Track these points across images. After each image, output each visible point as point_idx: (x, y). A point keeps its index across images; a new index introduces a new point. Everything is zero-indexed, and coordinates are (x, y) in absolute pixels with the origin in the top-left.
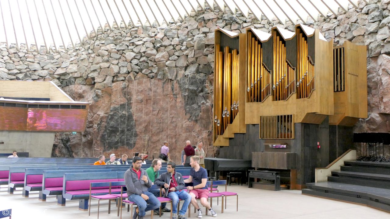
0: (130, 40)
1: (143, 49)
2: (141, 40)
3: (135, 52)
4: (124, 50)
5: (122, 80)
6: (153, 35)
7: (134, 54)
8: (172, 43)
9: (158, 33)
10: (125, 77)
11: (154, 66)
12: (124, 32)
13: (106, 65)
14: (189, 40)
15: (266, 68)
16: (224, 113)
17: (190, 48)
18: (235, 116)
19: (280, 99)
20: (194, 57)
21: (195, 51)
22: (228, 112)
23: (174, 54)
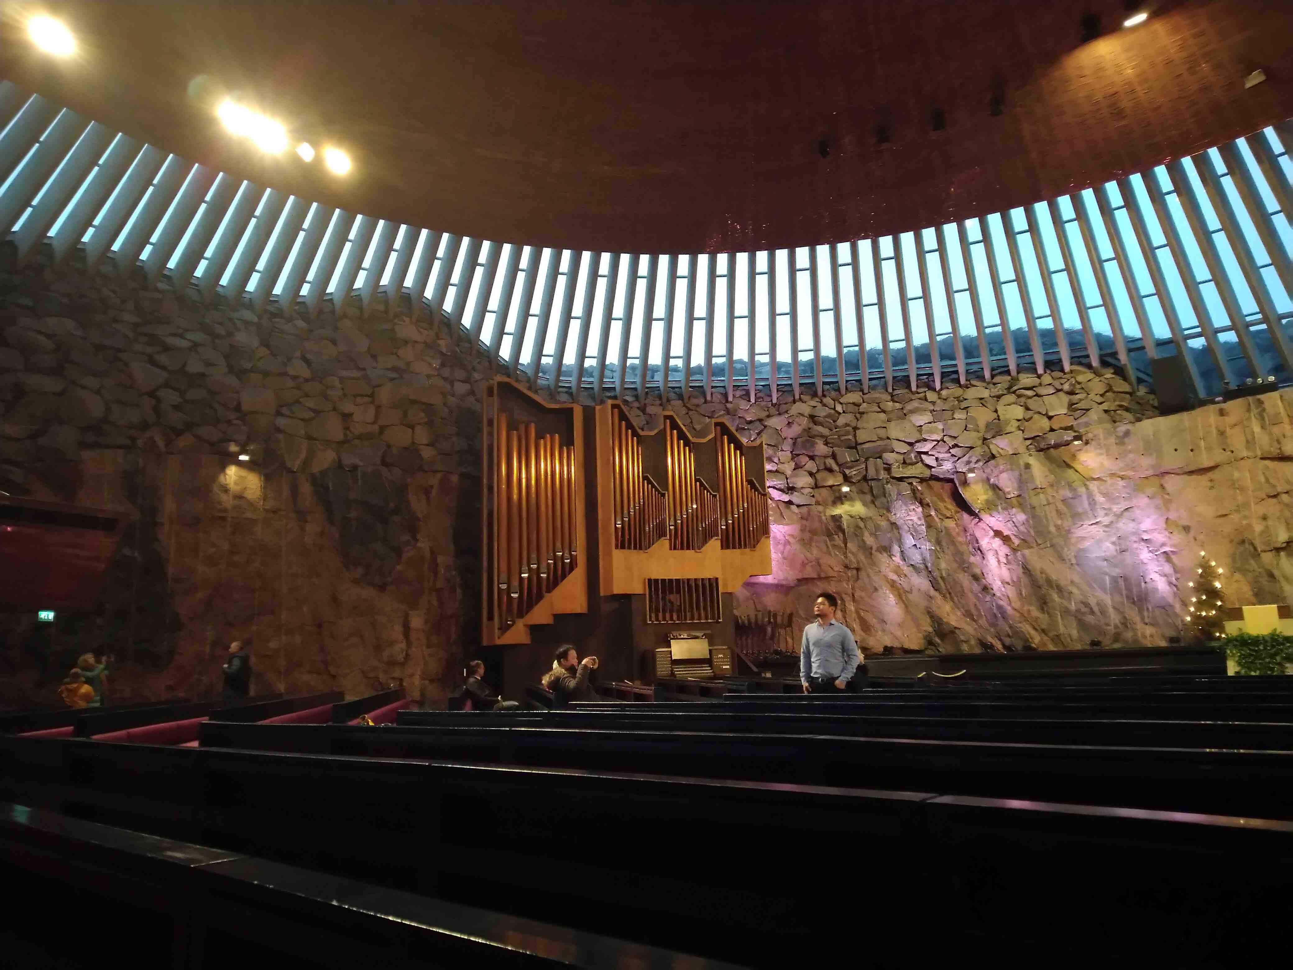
0: (136, 325)
1: (194, 367)
2: (181, 336)
3: (164, 368)
4: (120, 350)
5: (121, 447)
6: (220, 330)
7: (165, 375)
8: (291, 372)
9: (239, 330)
10: (133, 439)
11: (235, 422)
12: (114, 292)
13: (51, 384)
14: (345, 373)
15: (653, 486)
16: (525, 568)
17: (355, 396)
18: (564, 577)
19: (688, 548)
20: (374, 423)
21: (378, 408)
22: (543, 568)
23: (298, 402)
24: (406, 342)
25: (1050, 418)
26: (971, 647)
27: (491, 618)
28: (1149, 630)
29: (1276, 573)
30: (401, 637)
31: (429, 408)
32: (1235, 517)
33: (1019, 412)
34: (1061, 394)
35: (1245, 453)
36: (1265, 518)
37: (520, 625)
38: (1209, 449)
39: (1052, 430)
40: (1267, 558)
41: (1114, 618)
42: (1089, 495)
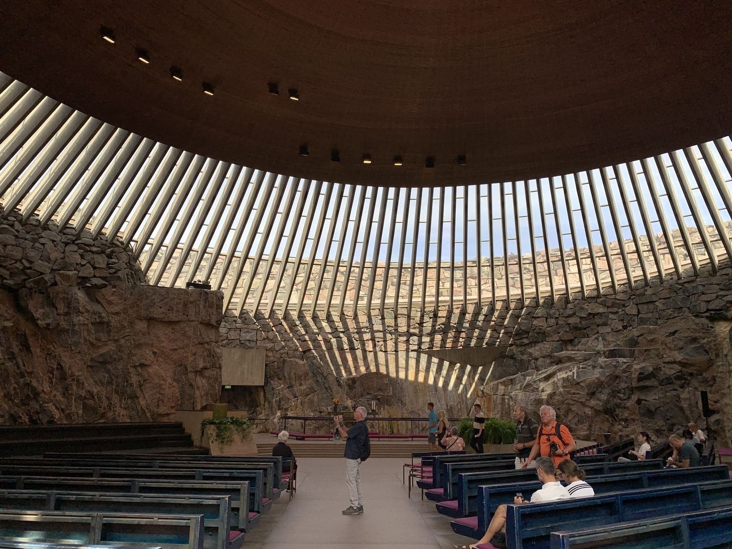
29: (194, 385)
32: (182, 351)
33: (78, 257)
34: (104, 255)
35: (194, 319)
36: (195, 354)
38: (178, 311)
42: (108, 323)
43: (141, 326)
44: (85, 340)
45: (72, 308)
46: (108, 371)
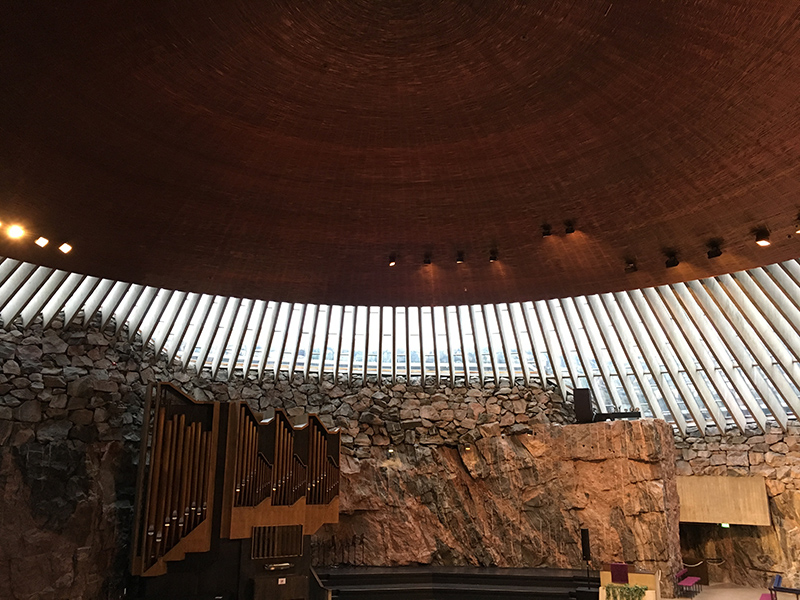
14: (46, 371)
15: (264, 461)
16: (168, 519)
17: (53, 388)
18: (195, 526)
19: (284, 504)
20: (65, 408)
21: (69, 397)
22: (182, 520)
23: (8, 393)
24: (95, 346)
25: (516, 415)
26: (460, 562)
27: (139, 554)
28: (563, 558)
29: (633, 531)
30: (71, 568)
31: (107, 395)
32: (613, 492)
33: (497, 408)
34: (523, 400)
35: (621, 455)
36: (629, 496)
37: (161, 561)
38: (602, 448)
39: (516, 423)
40: (629, 520)
41: (544, 548)
42: (534, 467)
43: (567, 467)
44: (514, 486)
45: (498, 457)
46: (541, 516)
